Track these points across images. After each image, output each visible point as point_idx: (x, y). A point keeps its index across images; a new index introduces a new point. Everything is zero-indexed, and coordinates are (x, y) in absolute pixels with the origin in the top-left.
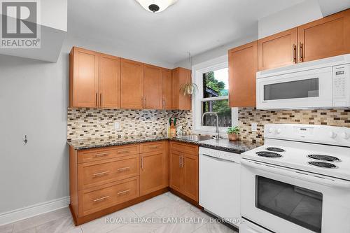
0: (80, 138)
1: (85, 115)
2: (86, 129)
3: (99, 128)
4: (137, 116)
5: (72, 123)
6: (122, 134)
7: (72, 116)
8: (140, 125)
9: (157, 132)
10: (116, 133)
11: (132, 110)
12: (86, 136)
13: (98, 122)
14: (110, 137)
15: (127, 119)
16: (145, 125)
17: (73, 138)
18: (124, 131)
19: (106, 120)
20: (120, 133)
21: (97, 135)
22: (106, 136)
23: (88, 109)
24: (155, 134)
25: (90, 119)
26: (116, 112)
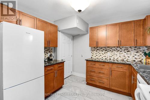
0: (95, 57)
1: (96, 49)
2: (97, 54)
3: (102, 55)
4: (121, 50)
5: (92, 52)
6: (112, 58)
7: (93, 50)
8: (123, 55)
9: (136, 60)
10: (109, 57)
11: (117, 47)
12: (97, 57)
13: (101, 52)
14: (106, 59)
15: (114, 51)
16: (126, 55)
17: (93, 57)
18: (113, 57)
19: (104, 52)
20: (111, 58)
21: (101, 57)
22: (104, 58)
23: (97, 47)
24: (134, 61)
25: (98, 51)
26: (108, 48)
